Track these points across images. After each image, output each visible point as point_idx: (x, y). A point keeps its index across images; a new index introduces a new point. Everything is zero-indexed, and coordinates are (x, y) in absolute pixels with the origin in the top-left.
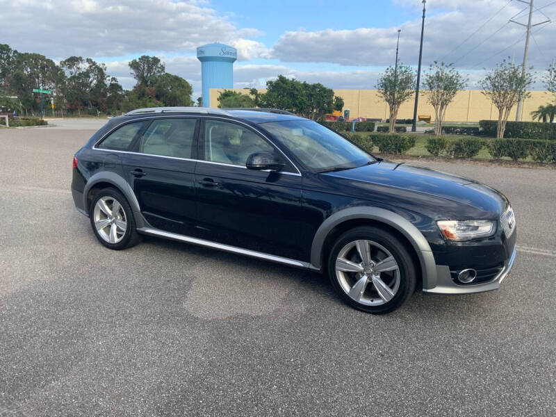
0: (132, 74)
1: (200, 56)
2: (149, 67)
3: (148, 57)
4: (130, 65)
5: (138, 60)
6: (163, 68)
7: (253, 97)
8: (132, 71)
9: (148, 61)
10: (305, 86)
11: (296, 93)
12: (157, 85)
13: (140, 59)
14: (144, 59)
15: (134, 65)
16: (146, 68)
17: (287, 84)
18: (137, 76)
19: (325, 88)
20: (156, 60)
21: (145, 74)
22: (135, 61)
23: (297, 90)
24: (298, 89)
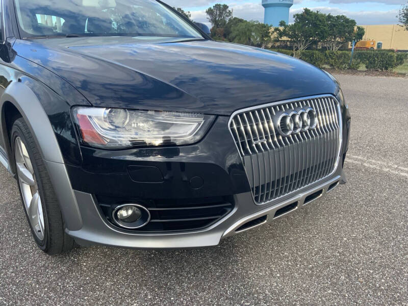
0: (207, 18)
1: (264, 3)
2: (220, 12)
3: (220, 5)
4: (207, 12)
5: (212, 8)
6: (230, 13)
7: (282, 28)
8: (208, 16)
9: (220, 8)
10: (330, 17)
11: (318, 22)
12: (225, 26)
13: (214, 7)
14: (218, 6)
15: (210, 12)
16: (218, 13)
17: (311, 15)
18: (212, 20)
19: (348, 19)
20: (226, 7)
21: (217, 19)
22: (210, 8)
23: (320, 21)
24: (322, 20)
